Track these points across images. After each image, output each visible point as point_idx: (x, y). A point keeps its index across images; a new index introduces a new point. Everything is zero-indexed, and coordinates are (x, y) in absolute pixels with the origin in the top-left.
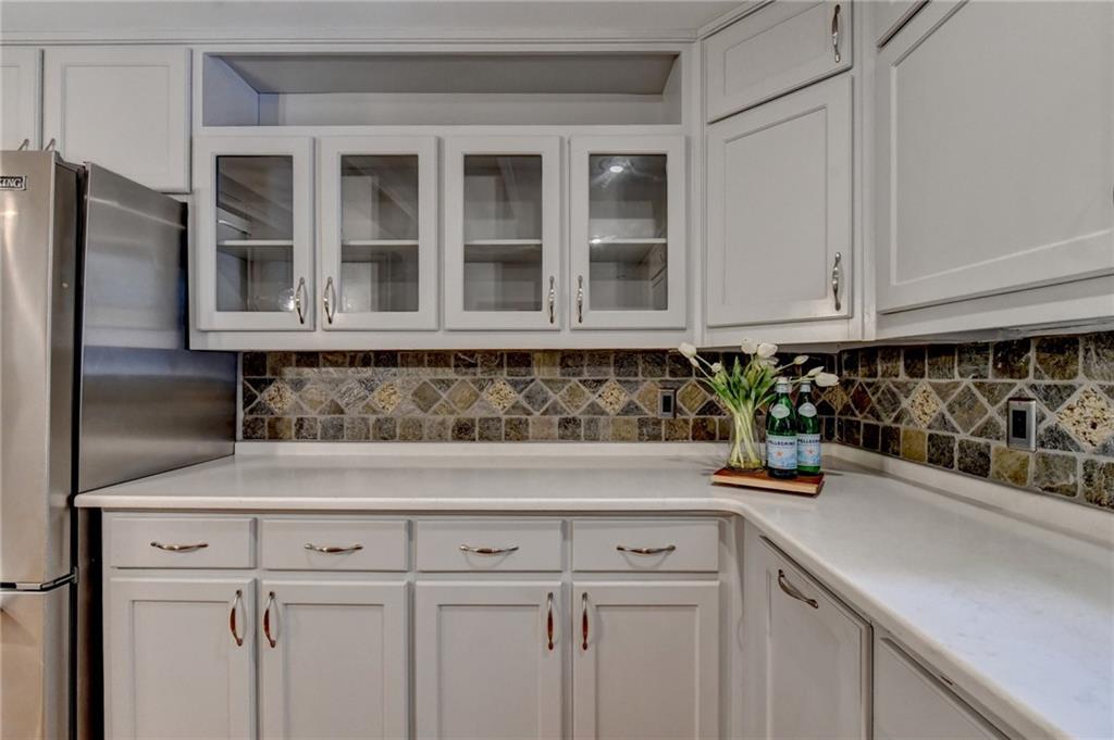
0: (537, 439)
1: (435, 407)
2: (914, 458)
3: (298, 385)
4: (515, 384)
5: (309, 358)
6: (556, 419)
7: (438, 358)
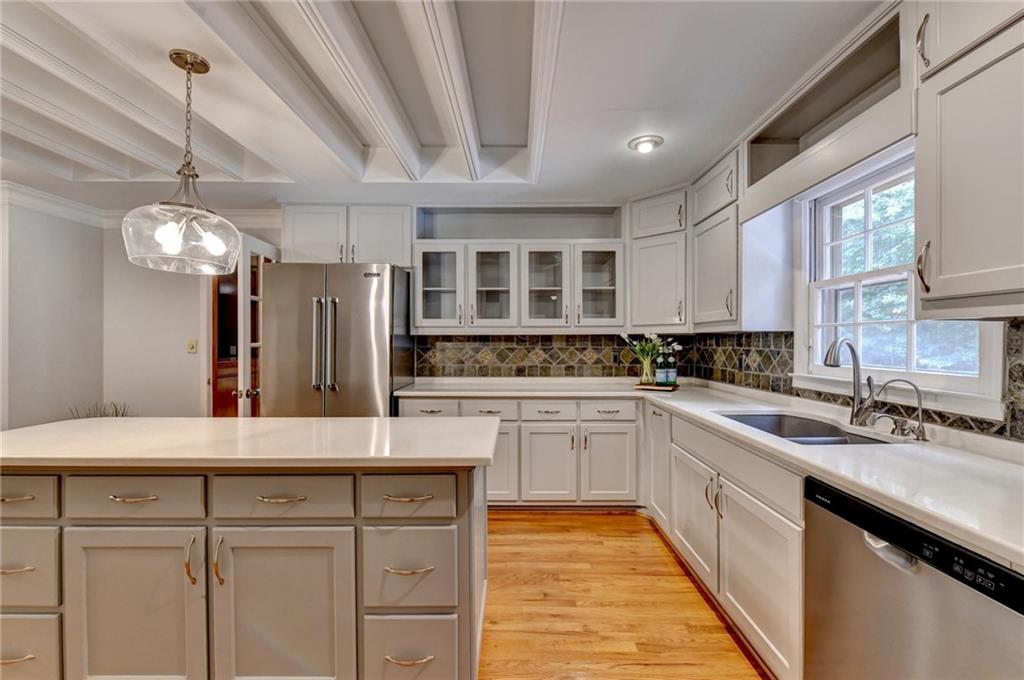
0: (555, 376)
1: (507, 361)
2: (717, 380)
3: (443, 350)
4: (544, 350)
5: (448, 338)
6: (563, 366)
7: (509, 339)
